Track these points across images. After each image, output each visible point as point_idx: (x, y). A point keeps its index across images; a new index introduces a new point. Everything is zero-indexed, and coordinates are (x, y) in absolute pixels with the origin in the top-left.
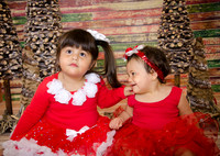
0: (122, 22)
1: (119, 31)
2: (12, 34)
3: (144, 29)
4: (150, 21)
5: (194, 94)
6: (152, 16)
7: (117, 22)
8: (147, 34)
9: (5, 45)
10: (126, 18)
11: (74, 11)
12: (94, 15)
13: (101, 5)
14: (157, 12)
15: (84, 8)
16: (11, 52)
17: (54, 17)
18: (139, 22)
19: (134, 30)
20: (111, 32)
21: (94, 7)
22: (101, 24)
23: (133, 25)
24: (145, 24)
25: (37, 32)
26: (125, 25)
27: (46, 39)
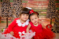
0: (36, 4)
1: (35, 6)
2: (10, 5)
3: (41, 6)
4: (43, 4)
5: (56, 24)
6: (44, 3)
7: (34, 4)
8: (42, 8)
9: (8, 8)
10: (37, 3)
14: (45, 2)
16: (10, 10)
17: (21, 2)
18: (40, 4)
19: (39, 6)
20: (32, 6)
23: (38, 5)
24: (42, 5)
25: (16, 5)
26: (36, 5)
27: (19, 7)
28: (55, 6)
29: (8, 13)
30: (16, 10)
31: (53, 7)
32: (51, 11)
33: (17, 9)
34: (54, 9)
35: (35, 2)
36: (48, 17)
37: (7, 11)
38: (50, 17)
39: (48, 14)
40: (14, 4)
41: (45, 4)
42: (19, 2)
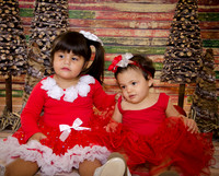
0: (126, 24)
2: (19, 28)
3: (148, 33)
4: (155, 25)
6: (158, 20)
7: (121, 23)
9: (12, 39)
10: (131, 20)
11: (77, 8)
12: (97, 14)
13: (105, 4)
14: (163, 16)
15: (87, 5)
16: (17, 47)
17: (63, 14)
18: (143, 25)
19: (138, 33)
21: (98, 5)
22: (103, 23)
23: (136, 28)
24: (150, 28)
25: (44, 29)
26: (128, 28)
27: (54, 37)
28: (197, 35)
29: (11, 58)
30: (44, 49)
31: (189, 37)
32: (182, 54)
33: (48, 44)
34: (192, 46)
35: (125, 16)
36: (169, 76)
37: (8, 52)
38: (175, 75)
39: (168, 63)
40: (38, 25)
41: (161, 24)
42: (54, 17)
